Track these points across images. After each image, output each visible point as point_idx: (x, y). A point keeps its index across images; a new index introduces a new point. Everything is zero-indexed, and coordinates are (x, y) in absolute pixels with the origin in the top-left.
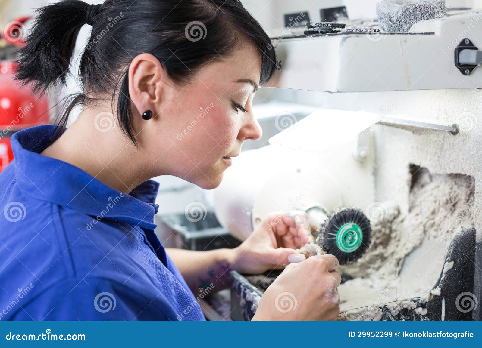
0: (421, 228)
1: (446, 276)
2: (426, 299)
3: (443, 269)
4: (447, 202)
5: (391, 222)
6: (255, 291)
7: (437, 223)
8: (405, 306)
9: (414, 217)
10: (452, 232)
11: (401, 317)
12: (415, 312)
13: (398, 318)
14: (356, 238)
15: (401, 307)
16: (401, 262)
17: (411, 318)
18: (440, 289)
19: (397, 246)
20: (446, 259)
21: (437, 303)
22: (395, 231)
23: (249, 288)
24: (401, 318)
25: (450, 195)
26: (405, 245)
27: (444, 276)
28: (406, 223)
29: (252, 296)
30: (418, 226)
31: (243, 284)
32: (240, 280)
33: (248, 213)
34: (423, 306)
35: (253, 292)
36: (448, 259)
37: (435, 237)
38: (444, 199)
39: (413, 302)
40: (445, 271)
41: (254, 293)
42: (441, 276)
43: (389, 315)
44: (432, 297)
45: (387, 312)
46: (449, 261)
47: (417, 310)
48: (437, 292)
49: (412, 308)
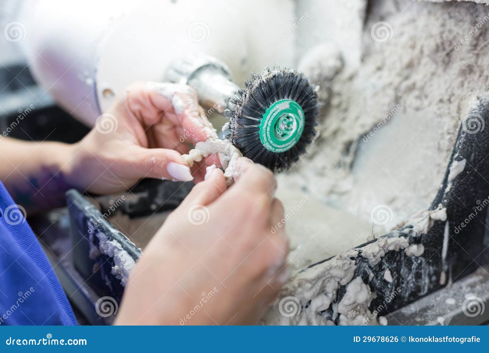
0: (391, 92)
1: (453, 185)
2: (424, 229)
3: (448, 172)
4: (437, 49)
5: (330, 79)
6: (116, 239)
7: (419, 84)
8: (391, 248)
9: (374, 73)
10: (449, 101)
11: (384, 266)
12: (405, 254)
13: (379, 268)
14: (294, 126)
15: (384, 250)
16: (353, 148)
17: (399, 264)
18: (445, 209)
19: (343, 120)
20: (453, 155)
21: (438, 231)
22: (339, 94)
23: (103, 231)
24: (383, 268)
25: (441, 37)
26: (357, 118)
27: (449, 186)
28: (358, 83)
29: (110, 248)
30: (384, 89)
31: (91, 220)
32: (86, 211)
33: (90, 82)
34: (416, 240)
35: (112, 240)
36: (456, 155)
37: (417, 109)
38: (431, 44)
39: (402, 238)
40: (452, 176)
41: (114, 243)
42: (445, 186)
43: (365, 267)
44: (432, 223)
45: (363, 264)
46: (459, 159)
47: (409, 249)
48: (441, 214)
49: (402, 248)
